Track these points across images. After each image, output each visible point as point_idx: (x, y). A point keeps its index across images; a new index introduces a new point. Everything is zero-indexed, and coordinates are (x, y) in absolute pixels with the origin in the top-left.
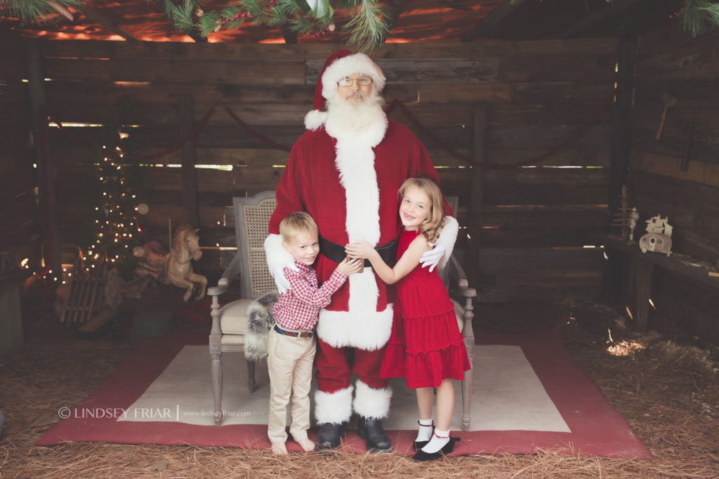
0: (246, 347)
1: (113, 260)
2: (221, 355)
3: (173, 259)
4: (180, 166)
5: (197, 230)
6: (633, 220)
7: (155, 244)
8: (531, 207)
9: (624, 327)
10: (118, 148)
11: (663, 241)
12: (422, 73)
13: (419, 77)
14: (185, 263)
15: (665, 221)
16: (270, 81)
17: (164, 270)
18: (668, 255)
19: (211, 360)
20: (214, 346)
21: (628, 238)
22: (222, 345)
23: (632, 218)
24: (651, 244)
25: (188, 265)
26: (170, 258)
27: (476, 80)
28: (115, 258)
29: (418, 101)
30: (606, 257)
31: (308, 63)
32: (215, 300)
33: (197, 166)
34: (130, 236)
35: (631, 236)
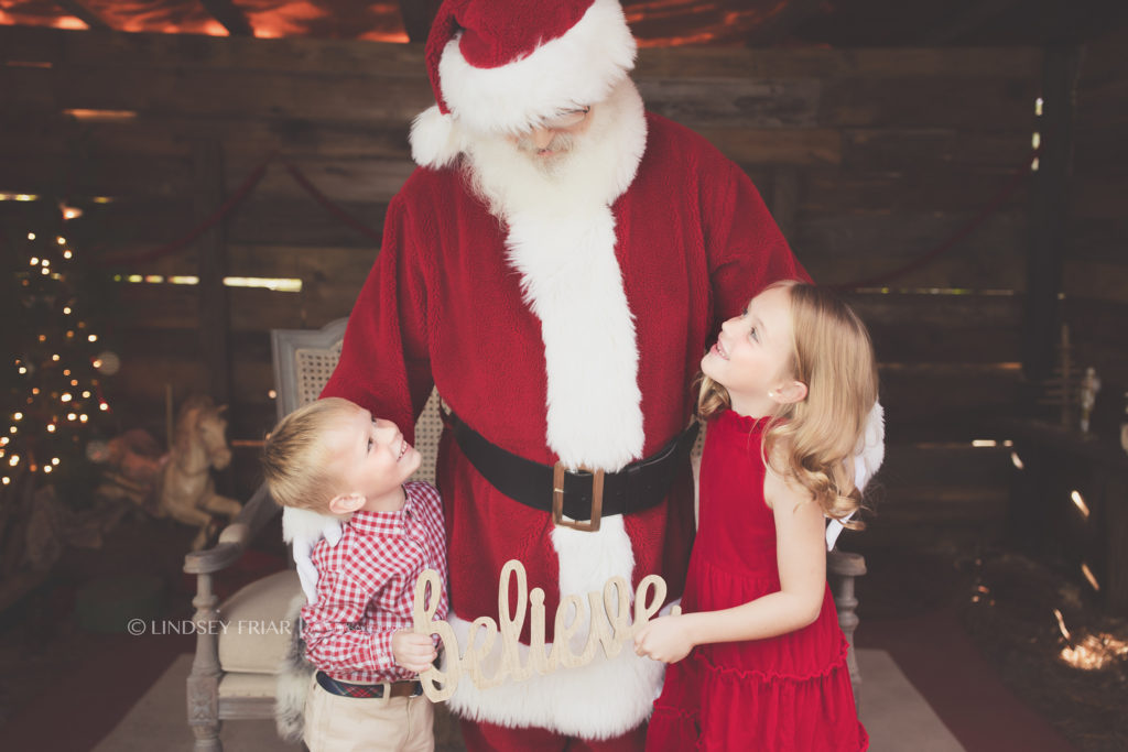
0: (281, 707)
1: (48, 469)
2: (218, 729)
3: (172, 466)
4: (194, 280)
5: (223, 408)
6: (1088, 393)
7: (140, 435)
9: (1080, 604)
10: (61, 240)
12: (675, 107)
14: (198, 474)
16: (378, 113)
17: (154, 489)
19: (192, 739)
20: (199, 704)
21: (1077, 426)
22: (218, 702)
25: (201, 478)
26: (167, 465)
27: (776, 122)
28: (50, 464)
30: (1017, 462)
32: (203, 585)
34: (84, 418)
35: (1085, 425)
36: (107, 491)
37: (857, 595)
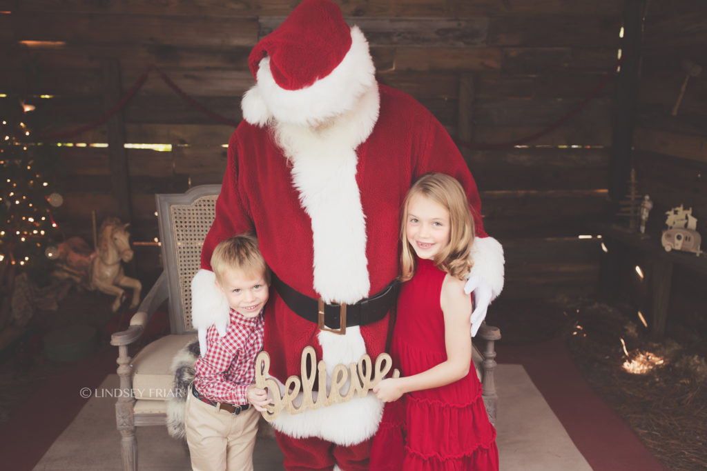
0: (170, 419)
1: (22, 263)
3: (98, 260)
4: (105, 145)
5: (127, 225)
6: (645, 210)
7: (77, 241)
8: (522, 192)
9: (636, 335)
10: (22, 124)
11: (692, 237)
12: (399, 35)
13: (395, 39)
14: (113, 265)
15: (689, 212)
16: (216, 41)
17: (87, 273)
18: (698, 255)
20: (123, 417)
21: (639, 230)
22: (134, 416)
23: (644, 207)
24: (677, 241)
25: (116, 268)
26: (94, 259)
27: (461, 44)
28: (24, 260)
29: (394, 69)
30: (604, 248)
31: (260, 21)
32: (123, 352)
33: (128, 146)
34: (43, 232)
35: (643, 229)
36: (58, 274)
37: (495, 350)
